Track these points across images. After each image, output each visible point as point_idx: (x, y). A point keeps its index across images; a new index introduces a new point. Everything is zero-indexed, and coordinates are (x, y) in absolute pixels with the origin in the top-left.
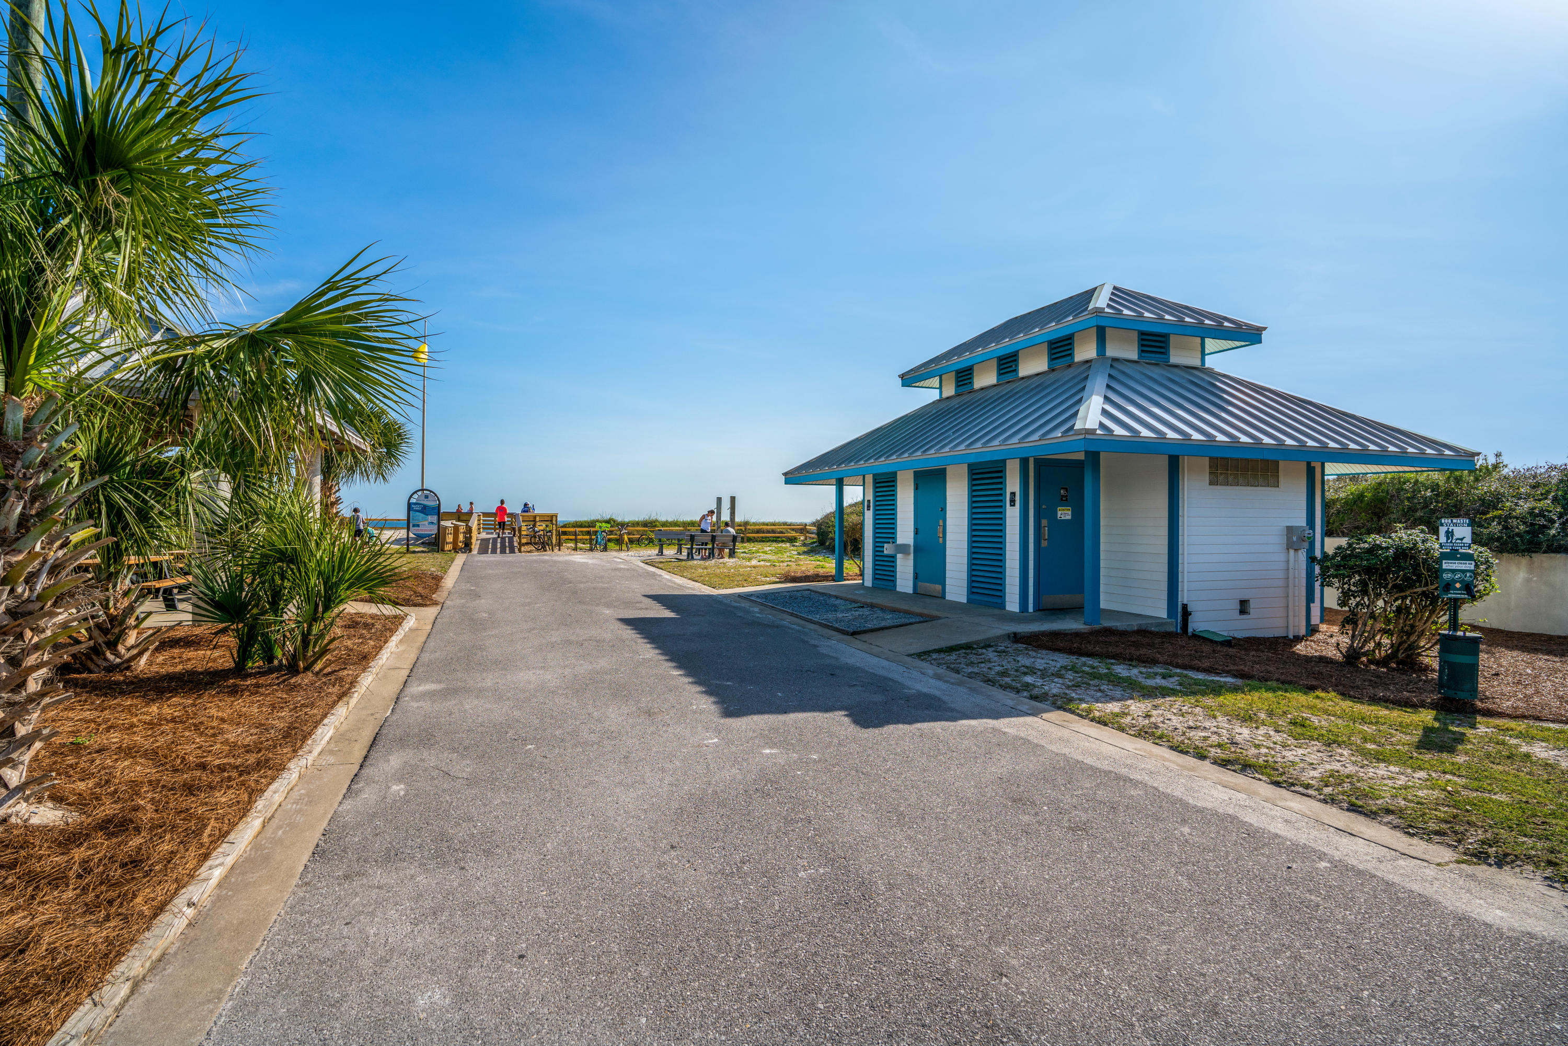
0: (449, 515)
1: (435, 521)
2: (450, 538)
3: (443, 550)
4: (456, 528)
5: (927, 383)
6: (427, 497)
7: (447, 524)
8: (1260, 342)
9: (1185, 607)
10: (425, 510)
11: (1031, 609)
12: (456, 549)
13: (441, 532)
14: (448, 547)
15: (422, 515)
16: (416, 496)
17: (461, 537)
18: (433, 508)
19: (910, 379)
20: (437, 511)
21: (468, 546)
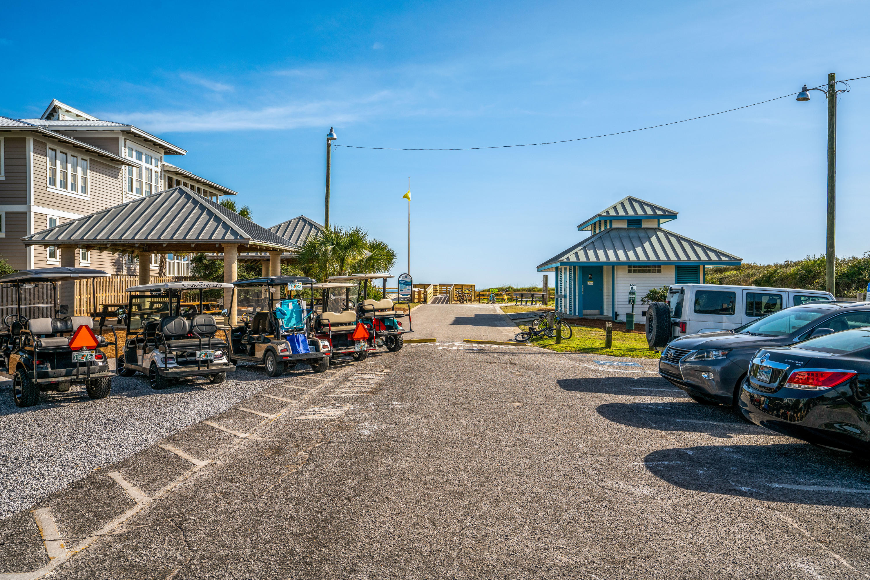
0: (416, 286)
1: (410, 288)
2: (417, 296)
3: (414, 302)
4: (420, 291)
5: (586, 229)
6: (406, 277)
7: (416, 289)
8: (676, 218)
9: (616, 312)
10: (406, 283)
11: (577, 314)
12: (419, 302)
13: (413, 294)
14: (416, 301)
15: (404, 286)
16: (401, 277)
17: (422, 296)
18: (409, 282)
19: (581, 227)
20: (410, 283)
21: (425, 301)
